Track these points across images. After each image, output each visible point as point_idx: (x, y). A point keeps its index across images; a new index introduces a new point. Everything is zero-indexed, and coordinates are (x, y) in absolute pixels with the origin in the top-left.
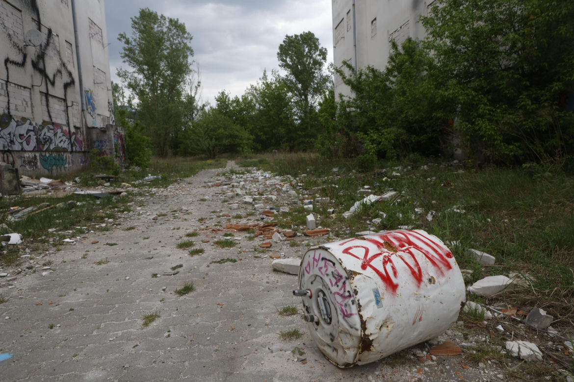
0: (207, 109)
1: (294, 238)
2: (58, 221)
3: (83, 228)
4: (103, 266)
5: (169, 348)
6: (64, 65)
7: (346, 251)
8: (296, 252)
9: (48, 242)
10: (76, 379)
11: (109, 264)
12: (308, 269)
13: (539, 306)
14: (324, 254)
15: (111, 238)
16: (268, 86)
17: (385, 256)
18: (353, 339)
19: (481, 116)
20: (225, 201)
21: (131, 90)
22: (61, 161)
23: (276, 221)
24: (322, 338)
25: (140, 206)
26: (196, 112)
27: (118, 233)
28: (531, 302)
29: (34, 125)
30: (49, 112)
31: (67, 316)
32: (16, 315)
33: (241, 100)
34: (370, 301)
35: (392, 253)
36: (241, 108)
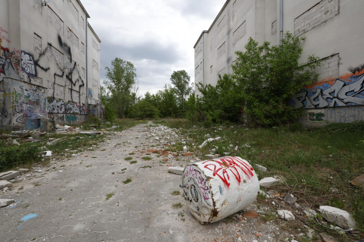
0: (141, 99)
1: (178, 157)
2: (70, 145)
3: (82, 149)
4: (89, 168)
5: (118, 212)
6: (80, 77)
7: (206, 167)
8: (179, 163)
9: (64, 155)
10: (69, 229)
11: (92, 167)
12: (187, 174)
13: (290, 193)
14: (195, 168)
15: (94, 154)
16: (166, 91)
17: (224, 170)
18: (209, 211)
19: (255, 107)
20: (147, 139)
21: (109, 89)
22: (75, 118)
23: (170, 149)
24: (193, 209)
25: (109, 140)
26: (136, 100)
27: (98, 152)
28: (286, 191)
29: (65, 102)
30: (71, 97)
31: (69, 194)
32: (43, 192)
33: (155, 96)
34: (217, 192)
35: (227, 168)
36: (155, 99)
